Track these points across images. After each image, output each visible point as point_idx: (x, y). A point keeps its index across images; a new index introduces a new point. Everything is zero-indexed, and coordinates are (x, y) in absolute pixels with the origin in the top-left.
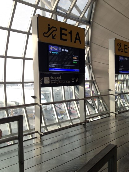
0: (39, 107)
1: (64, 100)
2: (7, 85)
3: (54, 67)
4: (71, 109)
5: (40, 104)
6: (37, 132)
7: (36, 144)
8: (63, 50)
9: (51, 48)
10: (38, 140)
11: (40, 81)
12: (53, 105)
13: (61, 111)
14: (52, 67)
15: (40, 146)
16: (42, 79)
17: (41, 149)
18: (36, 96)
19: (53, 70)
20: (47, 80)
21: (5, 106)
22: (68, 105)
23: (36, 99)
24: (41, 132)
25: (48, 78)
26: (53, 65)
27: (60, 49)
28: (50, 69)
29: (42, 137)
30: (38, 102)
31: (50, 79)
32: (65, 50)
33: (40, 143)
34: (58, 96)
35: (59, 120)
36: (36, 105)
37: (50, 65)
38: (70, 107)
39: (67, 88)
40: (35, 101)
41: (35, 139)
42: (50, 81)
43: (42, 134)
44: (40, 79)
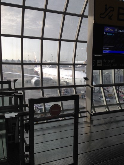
0: (90, 89)
1: (113, 83)
2: (60, 66)
3: (108, 50)
4: (120, 93)
5: (92, 86)
6: (87, 111)
7: (86, 122)
8: (120, 31)
9: (107, 29)
10: (88, 120)
11: (93, 64)
12: (102, 88)
13: (109, 94)
14: (106, 49)
15: (89, 125)
16: (94, 61)
17: (90, 128)
18: (88, 78)
19: (107, 52)
20: (99, 62)
21: (58, 85)
22: (117, 89)
23: (88, 80)
24: (91, 112)
25: (101, 61)
26: (107, 47)
27: (116, 30)
28: (104, 52)
29: (92, 117)
30: (90, 84)
31: (103, 61)
32: (121, 31)
33: (90, 122)
34: (106, 79)
35: (107, 103)
36: (88, 87)
37: (105, 47)
38: (119, 91)
39: (117, 71)
40: (87, 83)
41: (86, 118)
42: (103, 64)
43: (92, 114)
44: (93, 61)
